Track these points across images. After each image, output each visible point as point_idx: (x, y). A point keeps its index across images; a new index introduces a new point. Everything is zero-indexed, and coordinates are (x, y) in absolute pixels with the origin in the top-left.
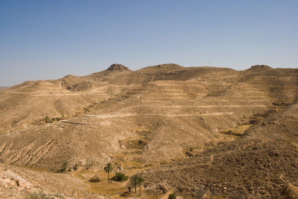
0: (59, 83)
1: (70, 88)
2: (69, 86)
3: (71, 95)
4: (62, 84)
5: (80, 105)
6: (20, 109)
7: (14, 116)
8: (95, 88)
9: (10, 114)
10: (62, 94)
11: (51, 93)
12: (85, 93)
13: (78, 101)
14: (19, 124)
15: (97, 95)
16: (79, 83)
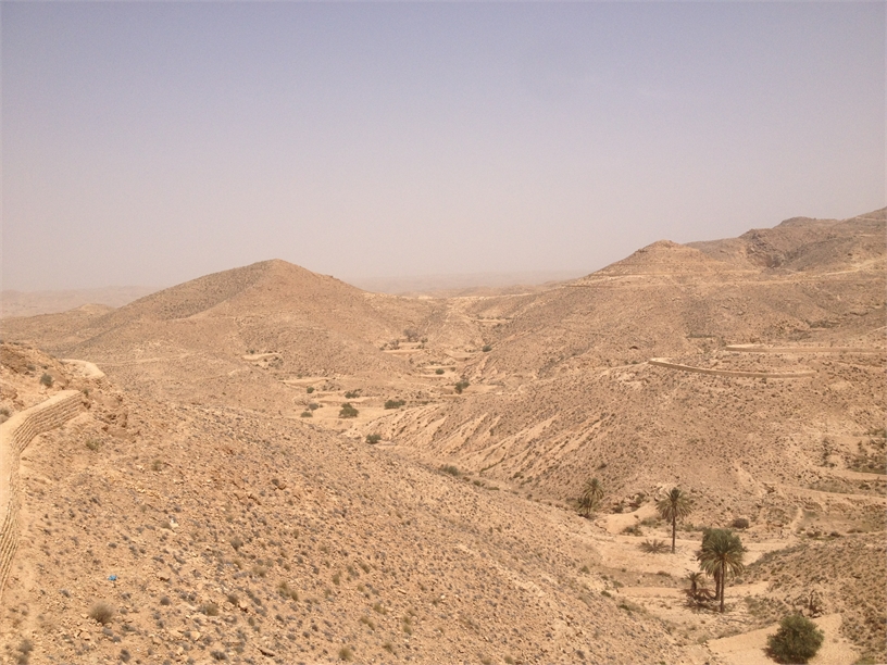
1: (777, 263)
2: (772, 254)
8: (861, 260)
10: (724, 281)
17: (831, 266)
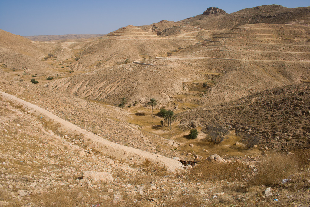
0: (150, 29)
1: (160, 33)
2: (159, 31)
3: (156, 39)
4: (152, 30)
5: (164, 49)
6: (105, 52)
7: (99, 59)
8: (183, 33)
9: (96, 57)
10: (148, 38)
11: (136, 37)
12: (172, 38)
13: (163, 46)
14: (102, 66)
15: (184, 39)
16: (169, 28)
17: (175, 35)
